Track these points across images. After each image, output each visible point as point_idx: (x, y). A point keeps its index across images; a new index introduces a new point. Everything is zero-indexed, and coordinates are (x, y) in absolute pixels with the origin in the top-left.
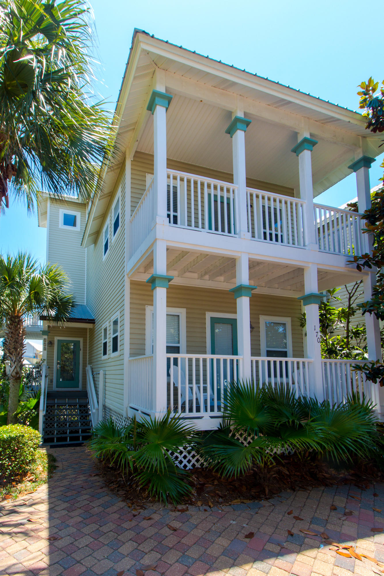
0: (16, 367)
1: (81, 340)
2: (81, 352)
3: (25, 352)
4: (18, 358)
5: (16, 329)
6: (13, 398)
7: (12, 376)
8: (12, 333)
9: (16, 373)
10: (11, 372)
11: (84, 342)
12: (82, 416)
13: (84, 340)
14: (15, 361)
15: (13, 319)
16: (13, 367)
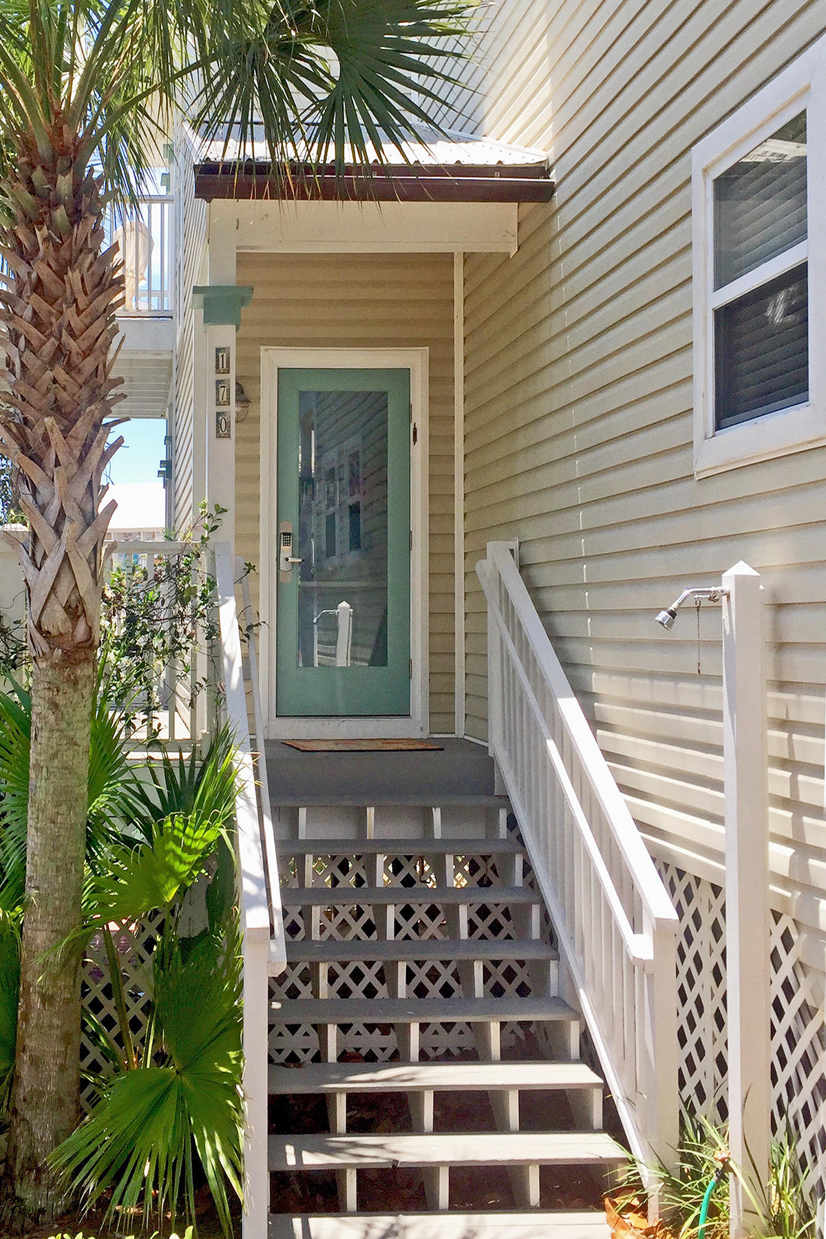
0: (66, 558)
1: (415, 361)
2: (419, 453)
3: (120, 442)
4: (80, 490)
5: (64, 253)
6: (51, 810)
7: (46, 635)
8: (38, 286)
9: (67, 608)
10: (37, 605)
11: (433, 380)
12: (483, 912)
13: (432, 361)
14: (62, 515)
15: (38, 176)
16: (52, 565)
